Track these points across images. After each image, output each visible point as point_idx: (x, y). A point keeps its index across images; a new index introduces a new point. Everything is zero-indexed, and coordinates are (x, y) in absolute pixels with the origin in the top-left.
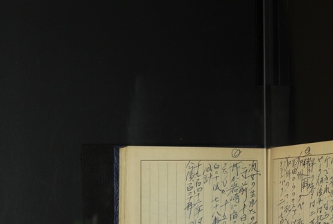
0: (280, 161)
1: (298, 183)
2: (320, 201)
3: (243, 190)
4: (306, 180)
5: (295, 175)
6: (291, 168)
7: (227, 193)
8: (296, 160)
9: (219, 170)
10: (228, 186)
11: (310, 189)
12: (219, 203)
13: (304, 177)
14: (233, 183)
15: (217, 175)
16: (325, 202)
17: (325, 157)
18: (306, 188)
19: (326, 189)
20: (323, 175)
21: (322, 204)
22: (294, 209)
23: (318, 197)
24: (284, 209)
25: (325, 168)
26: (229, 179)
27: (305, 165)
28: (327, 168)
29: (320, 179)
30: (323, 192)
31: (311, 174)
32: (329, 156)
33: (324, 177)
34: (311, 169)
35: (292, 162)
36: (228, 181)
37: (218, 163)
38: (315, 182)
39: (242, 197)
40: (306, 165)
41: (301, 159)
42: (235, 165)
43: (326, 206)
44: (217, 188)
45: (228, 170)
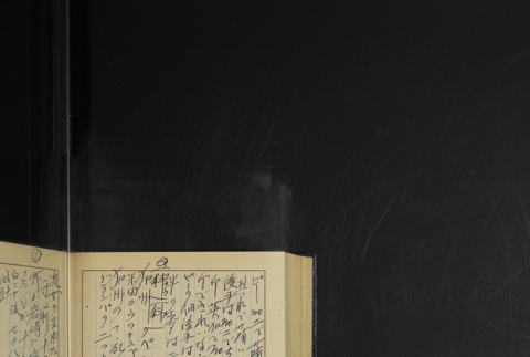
0: (101, 274)
1: (142, 310)
2: (188, 336)
3: (44, 316)
4: (159, 305)
5: (135, 298)
6: (125, 286)
7: (27, 319)
8: (137, 275)
9: (18, 281)
10: (28, 309)
11: (166, 320)
12: (17, 336)
13: (153, 301)
14: (33, 303)
15: (16, 289)
16: (199, 339)
17: (198, 274)
18: (157, 318)
19: (201, 321)
20: (194, 300)
21: (191, 342)
22: (133, 348)
23: (184, 331)
24: (109, 348)
25: (199, 290)
26: (29, 297)
27: (156, 282)
28: (203, 292)
29: (188, 305)
30: (193, 325)
31: (169, 297)
32: (206, 273)
33: (197, 304)
34: (169, 289)
35: (127, 278)
36: (28, 300)
37: (17, 269)
38: (177, 309)
39: (43, 327)
40: (159, 285)
41: (147, 274)
42: (35, 275)
43: (200, 345)
44: (16, 311)
45: (28, 282)
